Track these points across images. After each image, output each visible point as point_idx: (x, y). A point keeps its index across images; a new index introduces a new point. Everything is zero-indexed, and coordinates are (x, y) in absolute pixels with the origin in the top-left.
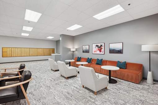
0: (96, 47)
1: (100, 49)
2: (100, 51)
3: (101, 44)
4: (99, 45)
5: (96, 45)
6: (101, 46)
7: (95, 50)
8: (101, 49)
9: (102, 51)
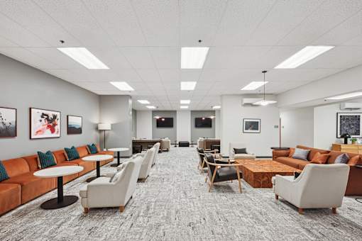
0: (43, 119)
1: (51, 124)
2: (53, 131)
3: (56, 113)
4: (51, 114)
5: (43, 114)
6: (55, 117)
7: (41, 128)
8: (55, 125)
9: (56, 131)
